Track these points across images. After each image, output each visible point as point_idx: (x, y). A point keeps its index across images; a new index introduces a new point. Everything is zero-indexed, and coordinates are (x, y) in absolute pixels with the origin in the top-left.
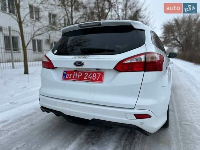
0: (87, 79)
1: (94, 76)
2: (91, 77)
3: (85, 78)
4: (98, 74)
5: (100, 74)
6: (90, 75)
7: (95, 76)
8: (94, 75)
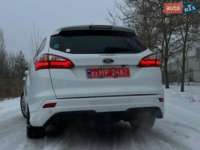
0: (115, 75)
2: (119, 73)
3: (113, 74)
4: (124, 70)
6: (117, 71)
7: (122, 72)
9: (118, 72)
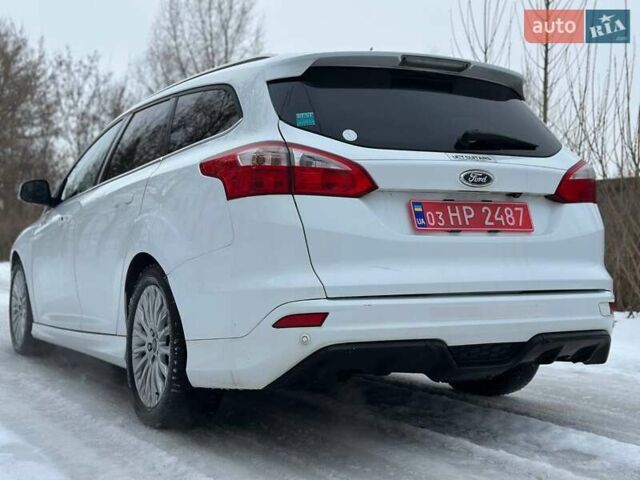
0: (492, 224)
1: (508, 216)
2: (502, 219)
3: (486, 223)
4: (516, 209)
5: (521, 209)
6: (497, 213)
7: (511, 216)
8: (509, 213)
9: (499, 216)
